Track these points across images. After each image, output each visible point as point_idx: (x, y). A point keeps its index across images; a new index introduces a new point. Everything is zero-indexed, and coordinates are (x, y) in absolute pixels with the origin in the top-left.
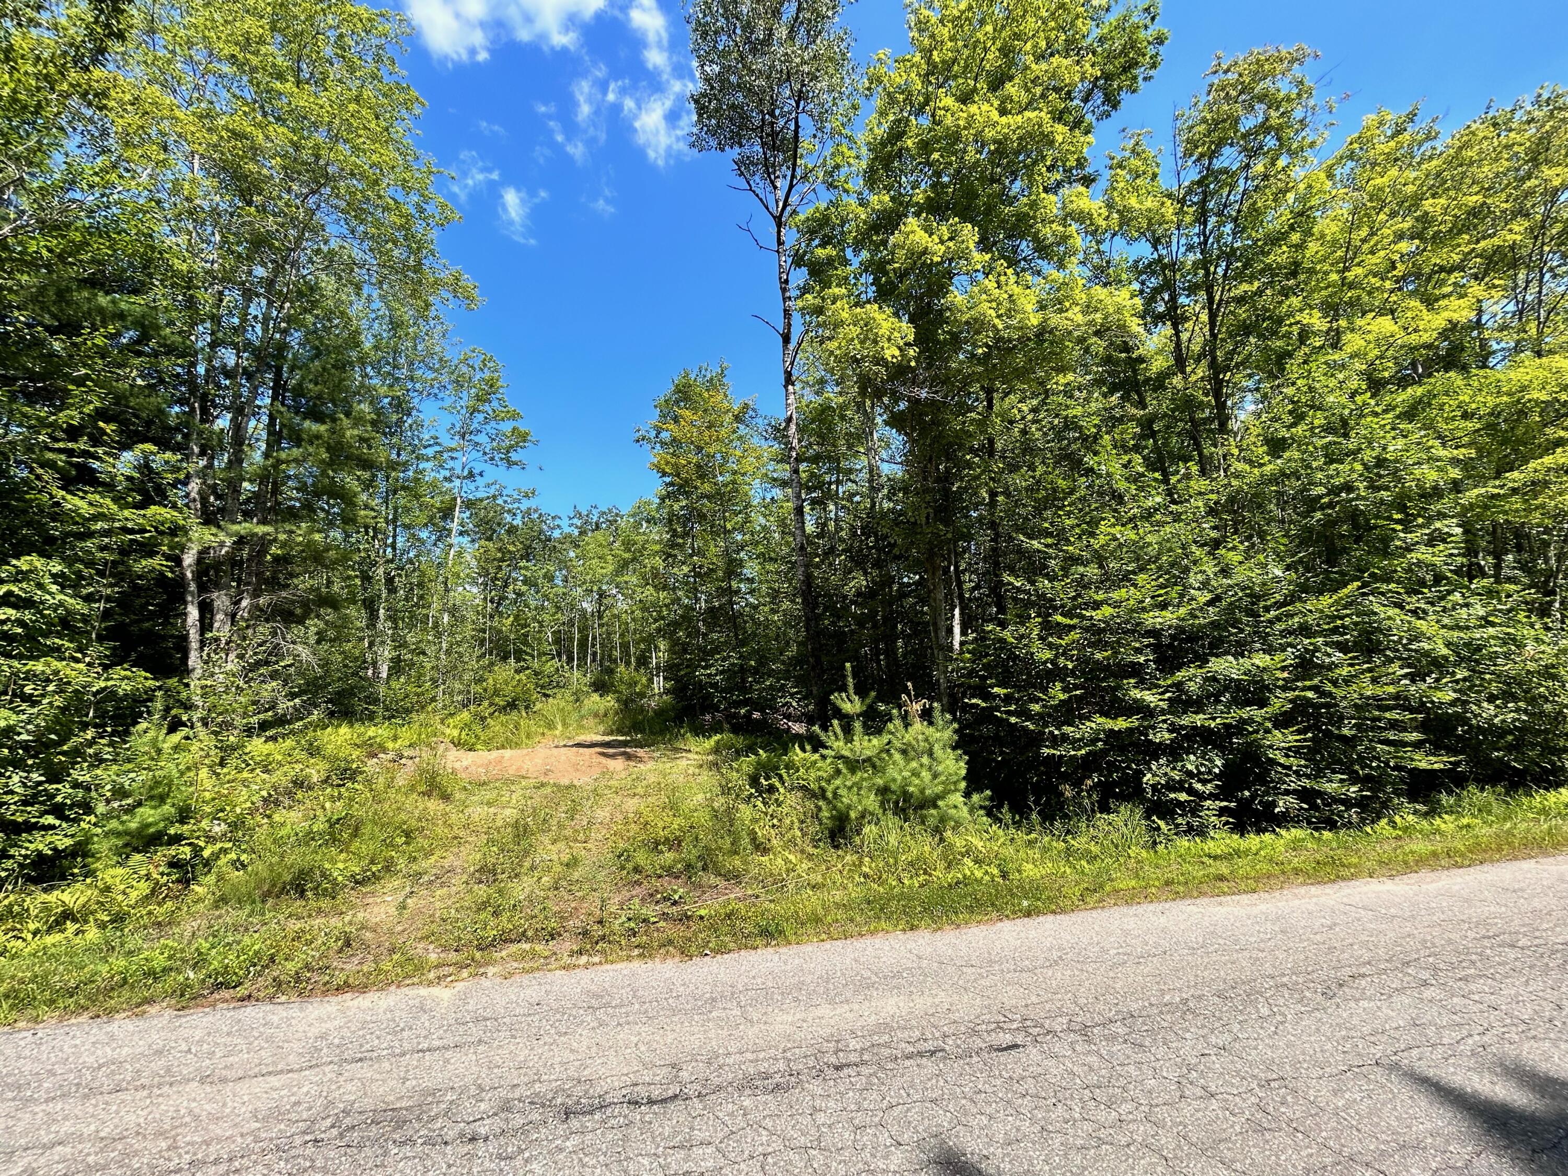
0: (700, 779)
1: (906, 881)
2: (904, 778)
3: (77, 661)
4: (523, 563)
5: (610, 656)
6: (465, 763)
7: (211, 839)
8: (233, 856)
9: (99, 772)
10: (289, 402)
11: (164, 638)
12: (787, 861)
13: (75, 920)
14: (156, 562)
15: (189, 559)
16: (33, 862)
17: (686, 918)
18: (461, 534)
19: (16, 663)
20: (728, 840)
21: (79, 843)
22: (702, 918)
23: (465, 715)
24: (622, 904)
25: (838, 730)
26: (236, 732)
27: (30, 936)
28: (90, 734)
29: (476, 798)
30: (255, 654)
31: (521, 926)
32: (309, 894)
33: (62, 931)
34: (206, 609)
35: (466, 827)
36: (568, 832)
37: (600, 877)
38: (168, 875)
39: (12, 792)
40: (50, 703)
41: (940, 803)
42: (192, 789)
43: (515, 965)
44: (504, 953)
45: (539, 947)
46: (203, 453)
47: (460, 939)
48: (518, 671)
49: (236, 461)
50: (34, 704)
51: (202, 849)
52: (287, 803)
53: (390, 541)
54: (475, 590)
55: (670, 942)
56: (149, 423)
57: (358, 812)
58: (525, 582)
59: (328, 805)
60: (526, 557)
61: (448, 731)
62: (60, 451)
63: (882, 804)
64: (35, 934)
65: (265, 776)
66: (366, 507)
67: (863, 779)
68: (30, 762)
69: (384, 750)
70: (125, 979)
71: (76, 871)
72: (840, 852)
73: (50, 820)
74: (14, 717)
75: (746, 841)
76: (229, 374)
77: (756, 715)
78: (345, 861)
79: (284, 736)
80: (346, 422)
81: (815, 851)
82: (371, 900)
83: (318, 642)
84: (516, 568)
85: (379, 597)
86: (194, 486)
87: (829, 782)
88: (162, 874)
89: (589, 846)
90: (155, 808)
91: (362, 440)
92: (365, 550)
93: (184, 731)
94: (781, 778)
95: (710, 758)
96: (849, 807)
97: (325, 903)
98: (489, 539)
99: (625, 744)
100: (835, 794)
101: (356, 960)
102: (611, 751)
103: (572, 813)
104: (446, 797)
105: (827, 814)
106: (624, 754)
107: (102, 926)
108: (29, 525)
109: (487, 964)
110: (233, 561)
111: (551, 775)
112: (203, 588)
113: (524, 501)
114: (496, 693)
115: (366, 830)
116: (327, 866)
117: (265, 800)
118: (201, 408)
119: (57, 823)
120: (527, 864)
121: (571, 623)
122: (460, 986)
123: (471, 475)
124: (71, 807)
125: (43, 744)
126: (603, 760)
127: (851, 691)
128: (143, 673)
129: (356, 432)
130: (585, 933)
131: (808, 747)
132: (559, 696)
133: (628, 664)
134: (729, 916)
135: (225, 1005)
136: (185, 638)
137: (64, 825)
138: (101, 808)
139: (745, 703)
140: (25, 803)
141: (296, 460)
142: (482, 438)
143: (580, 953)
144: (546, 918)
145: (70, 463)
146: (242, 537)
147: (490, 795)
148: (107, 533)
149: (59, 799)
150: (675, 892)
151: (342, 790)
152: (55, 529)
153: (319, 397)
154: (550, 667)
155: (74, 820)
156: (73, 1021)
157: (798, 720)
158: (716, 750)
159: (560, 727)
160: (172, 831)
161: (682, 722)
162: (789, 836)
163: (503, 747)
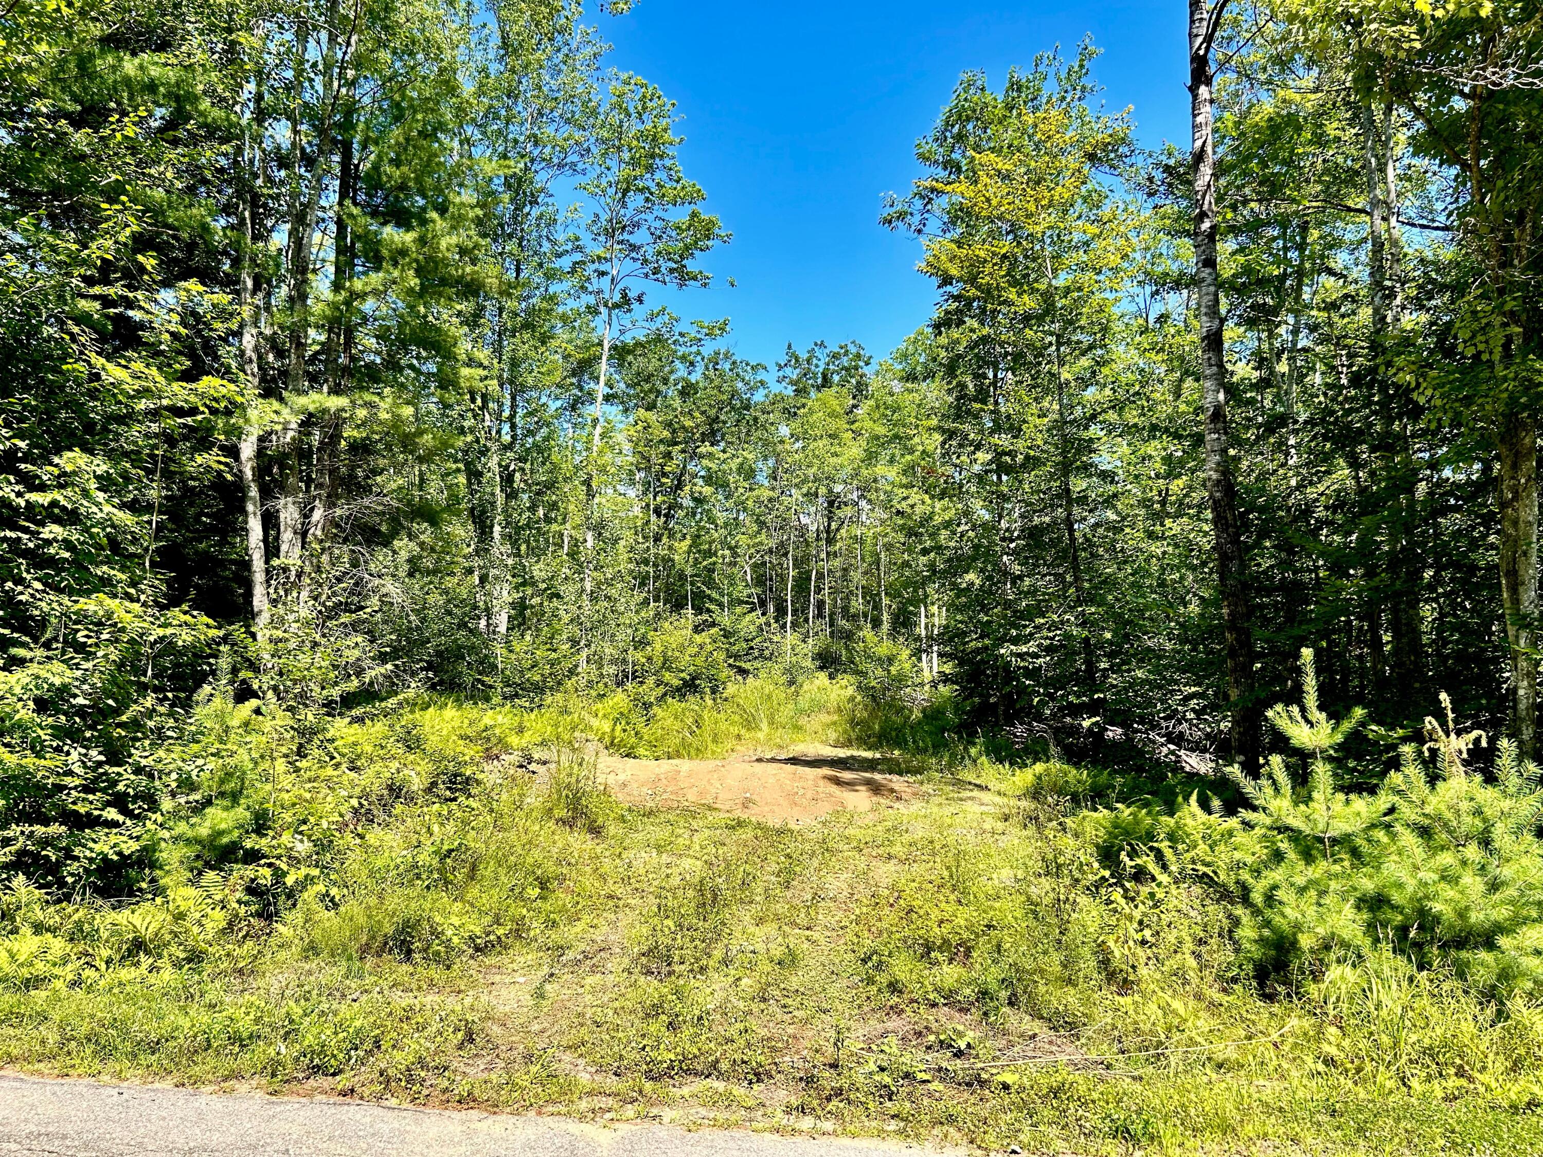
0: (1003, 842)
1: (1414, 1083)
2: (1424, 884)
3: (132, 600)
4: (706, 448)
5: (845, 609)
6: (622, 777)
7: (295, 861)
8: (321, 888)
9: (161, 753)
10: (361, 197)
11: (222, 564)
12: (1166, 1009)
13: (148, 953)
14: (211, 459)
15: (248, 450)
16: (98, 869)
17: (975, 1082)
18: (607, 398)
19: (66, 600)
20: (1056, 958)
21: (144, 849)
22: (1006, 1087)
23: (619, 699)
24: (869, 1040)
25: (1282, 777)
26: (314, 708)
27: (103, 967)
28: (149, 701)
29: (640, 836)
30: (334, 594)
31: (710, 1052)
32: (417, 956)
33: (137, 964)
34: (270, 521)
35: (625, 880)
36: (781, 908)
37: (833, 991)
38: (247, 904)
39: (70, 773)
40: (105, 656)
41: (1503, 941)
42: (269, 787)
43: (703, 1112)
44: (686, 1091)
45: (739, 1091)
46: (257, 288)
47: (621, 1057)
48: (697, 629)
49: (299, 297)
50: (89, 656)
51: (285, 874)
52: (383, 817)
53: (506, 414)
54: (632, 493)
55: (951, 1119)
56: (191, 247)
57: (474, 842)
58: (708, 480)
59: (436, 828)
60: (712, 436)
61: (595, 723)
62: (95, 298)
63: (1371, 928)
64: (108, 962)
65: (352, 775)
66: (471, 362)
67: (1331, 876)
68: (88, 734)
69: (507, 749)
70: (208, 1040)
71: (144, 885)
72: (1276, 1008)
73: (112, 814)
74: (68, 673)
75: (1088, 964)
76: (284, 162)
77: (1114, 733)
78: (460, 915)
79: (373, 717)
80: (439, 223)
81: (1225, 999)
82: (497, 978)
83: (411, 575)
84: (694, 455)
85: (493, 504)
86: (248, 341)
87: (1257, 873)
88: (239, 902)
89: (815, 935)
90: (226, 809)
91: (463, 251)
92: (472, 430)
93: (254, 703)
94: (1159, 856)
95: (1024, 804)
96: (1297, 927)
97: (436, 973)
98: (650, 407)
99: (871, 765)
100: (1270, 899)
101: (481, 1063)
102: (847, 775)
103: (787, 878)
104: (595, 830)
105: (1252, 934)
106: (868, 782)
107: (177, 965)
108: (66, 406)
109: (661, 1103)
110: (302, 452)
111: (755, 809)
112: (266, 493)
113: (707, 342)
114: (667, 664)
115: (487, 871)
116: (438, 919)
117: (356, 811)
118: (253, 216)
119: (121, 818)
120: (718, 954)
121: (781, 550)
122: (623, 1128)
123: (626, 300)
124: (136, 798)
125: (100, 711)
126: (833, 789)
127: (1311, 699)
128: (206, 619)
129: (454, 240)
130: (809, 1080)
131: (1216, 803)
132: (763, 674)
133: (876, 623)
134: (1056, 1092)
135: (323, 1098)
136: (246, 565)
137: (129, 823)
138: (167, 804)
139: (1093, 708)
140: (86, 789)
141: (375, 293)
142: (640, 237)
143: (802, 1110)
144: (749, 1045)
145: (107, 316)
146: (311, 415)
147: (661, 834)
148: (154, 414)
149: (121, 787)
150: (961, 1035)
151: (453, 805)
152: (96, 410)
153: (403, 187)
154: (750, 622)
155: (137, 817)
156: (157, 1085)
157: (1197, 748)
158: (1035, 793)
159: (764, 725)
160: (248, 844)
161: (973, 734)
162: (1172, 964)
163: (678, 755)
